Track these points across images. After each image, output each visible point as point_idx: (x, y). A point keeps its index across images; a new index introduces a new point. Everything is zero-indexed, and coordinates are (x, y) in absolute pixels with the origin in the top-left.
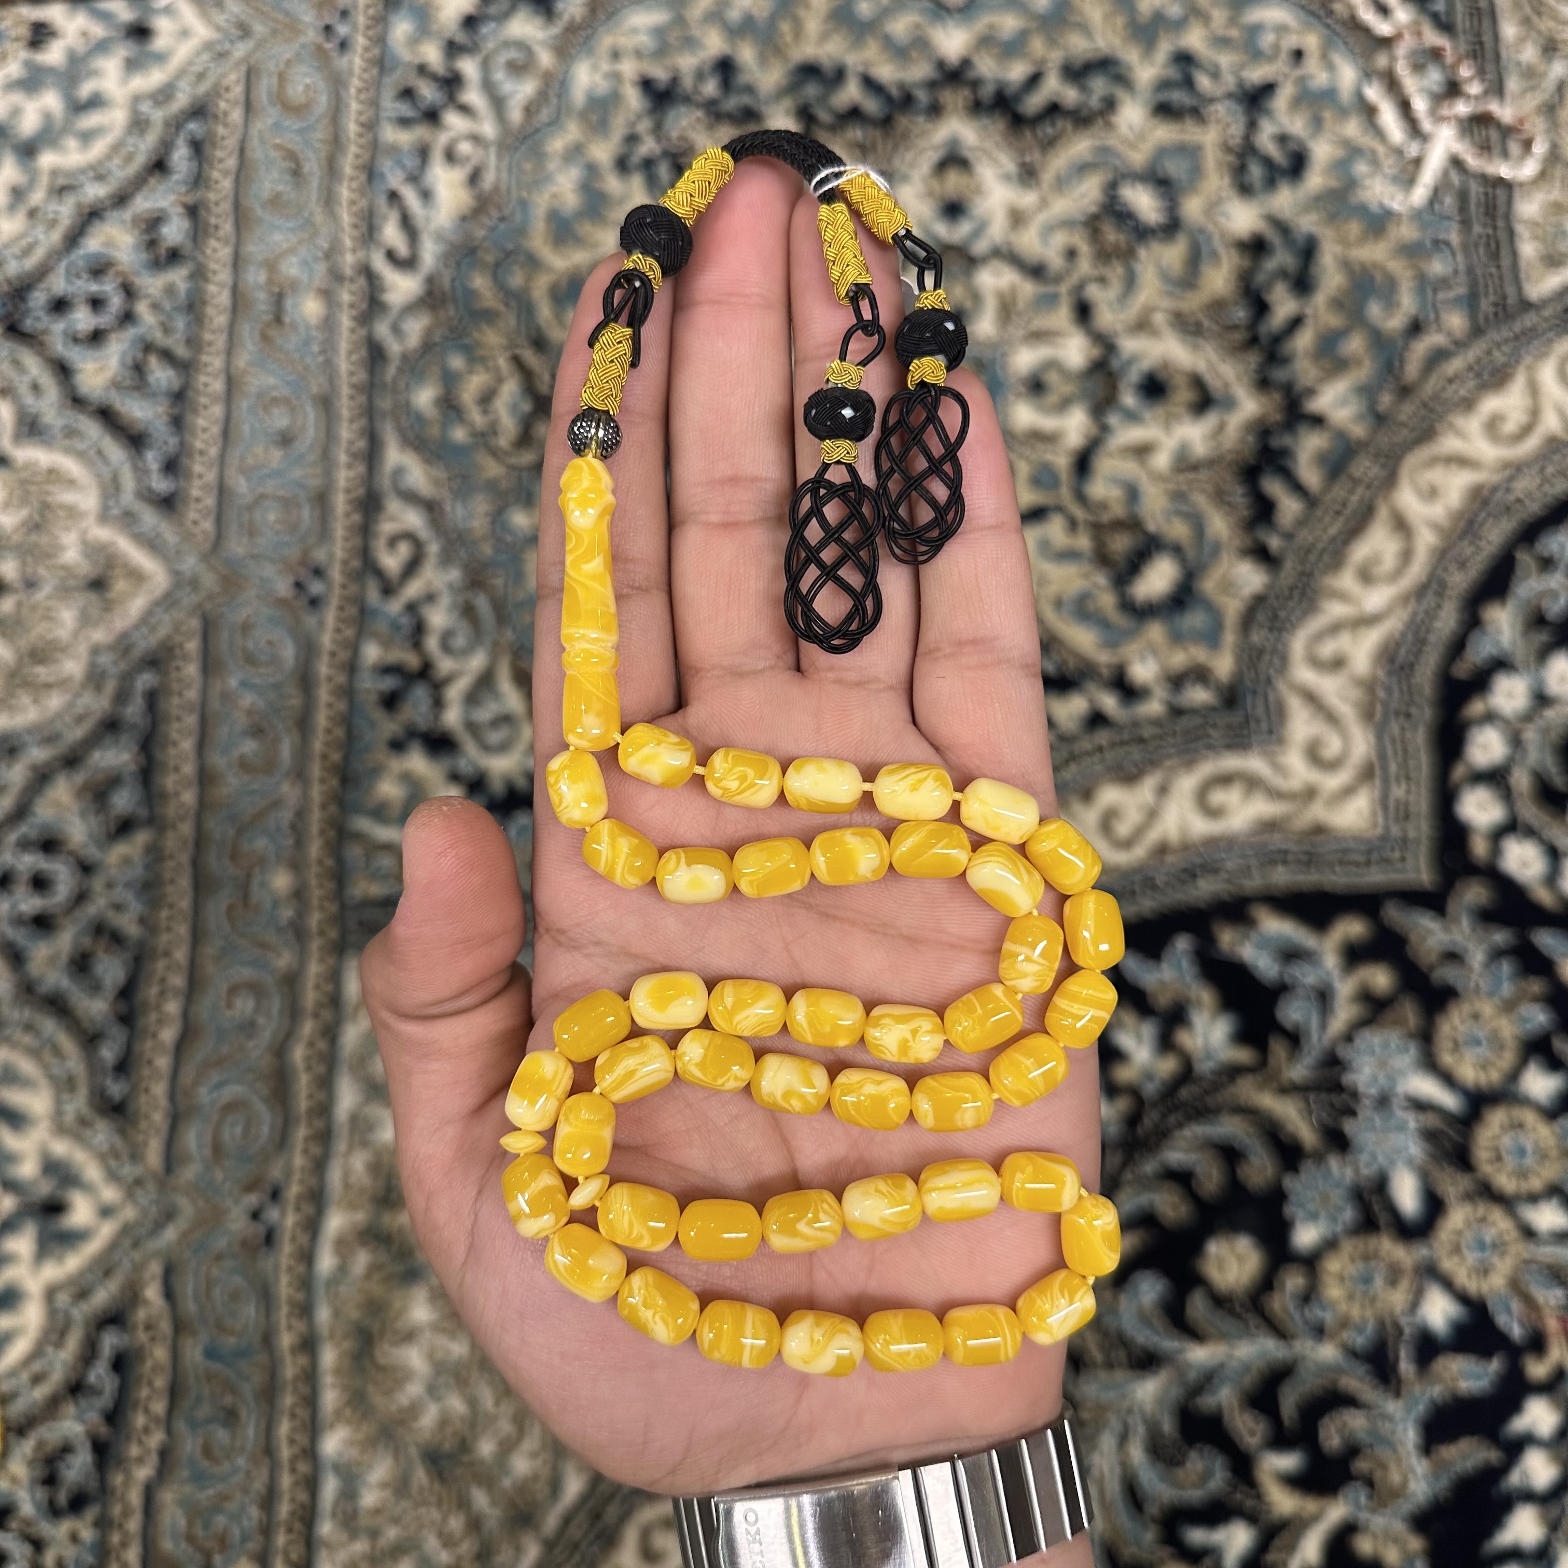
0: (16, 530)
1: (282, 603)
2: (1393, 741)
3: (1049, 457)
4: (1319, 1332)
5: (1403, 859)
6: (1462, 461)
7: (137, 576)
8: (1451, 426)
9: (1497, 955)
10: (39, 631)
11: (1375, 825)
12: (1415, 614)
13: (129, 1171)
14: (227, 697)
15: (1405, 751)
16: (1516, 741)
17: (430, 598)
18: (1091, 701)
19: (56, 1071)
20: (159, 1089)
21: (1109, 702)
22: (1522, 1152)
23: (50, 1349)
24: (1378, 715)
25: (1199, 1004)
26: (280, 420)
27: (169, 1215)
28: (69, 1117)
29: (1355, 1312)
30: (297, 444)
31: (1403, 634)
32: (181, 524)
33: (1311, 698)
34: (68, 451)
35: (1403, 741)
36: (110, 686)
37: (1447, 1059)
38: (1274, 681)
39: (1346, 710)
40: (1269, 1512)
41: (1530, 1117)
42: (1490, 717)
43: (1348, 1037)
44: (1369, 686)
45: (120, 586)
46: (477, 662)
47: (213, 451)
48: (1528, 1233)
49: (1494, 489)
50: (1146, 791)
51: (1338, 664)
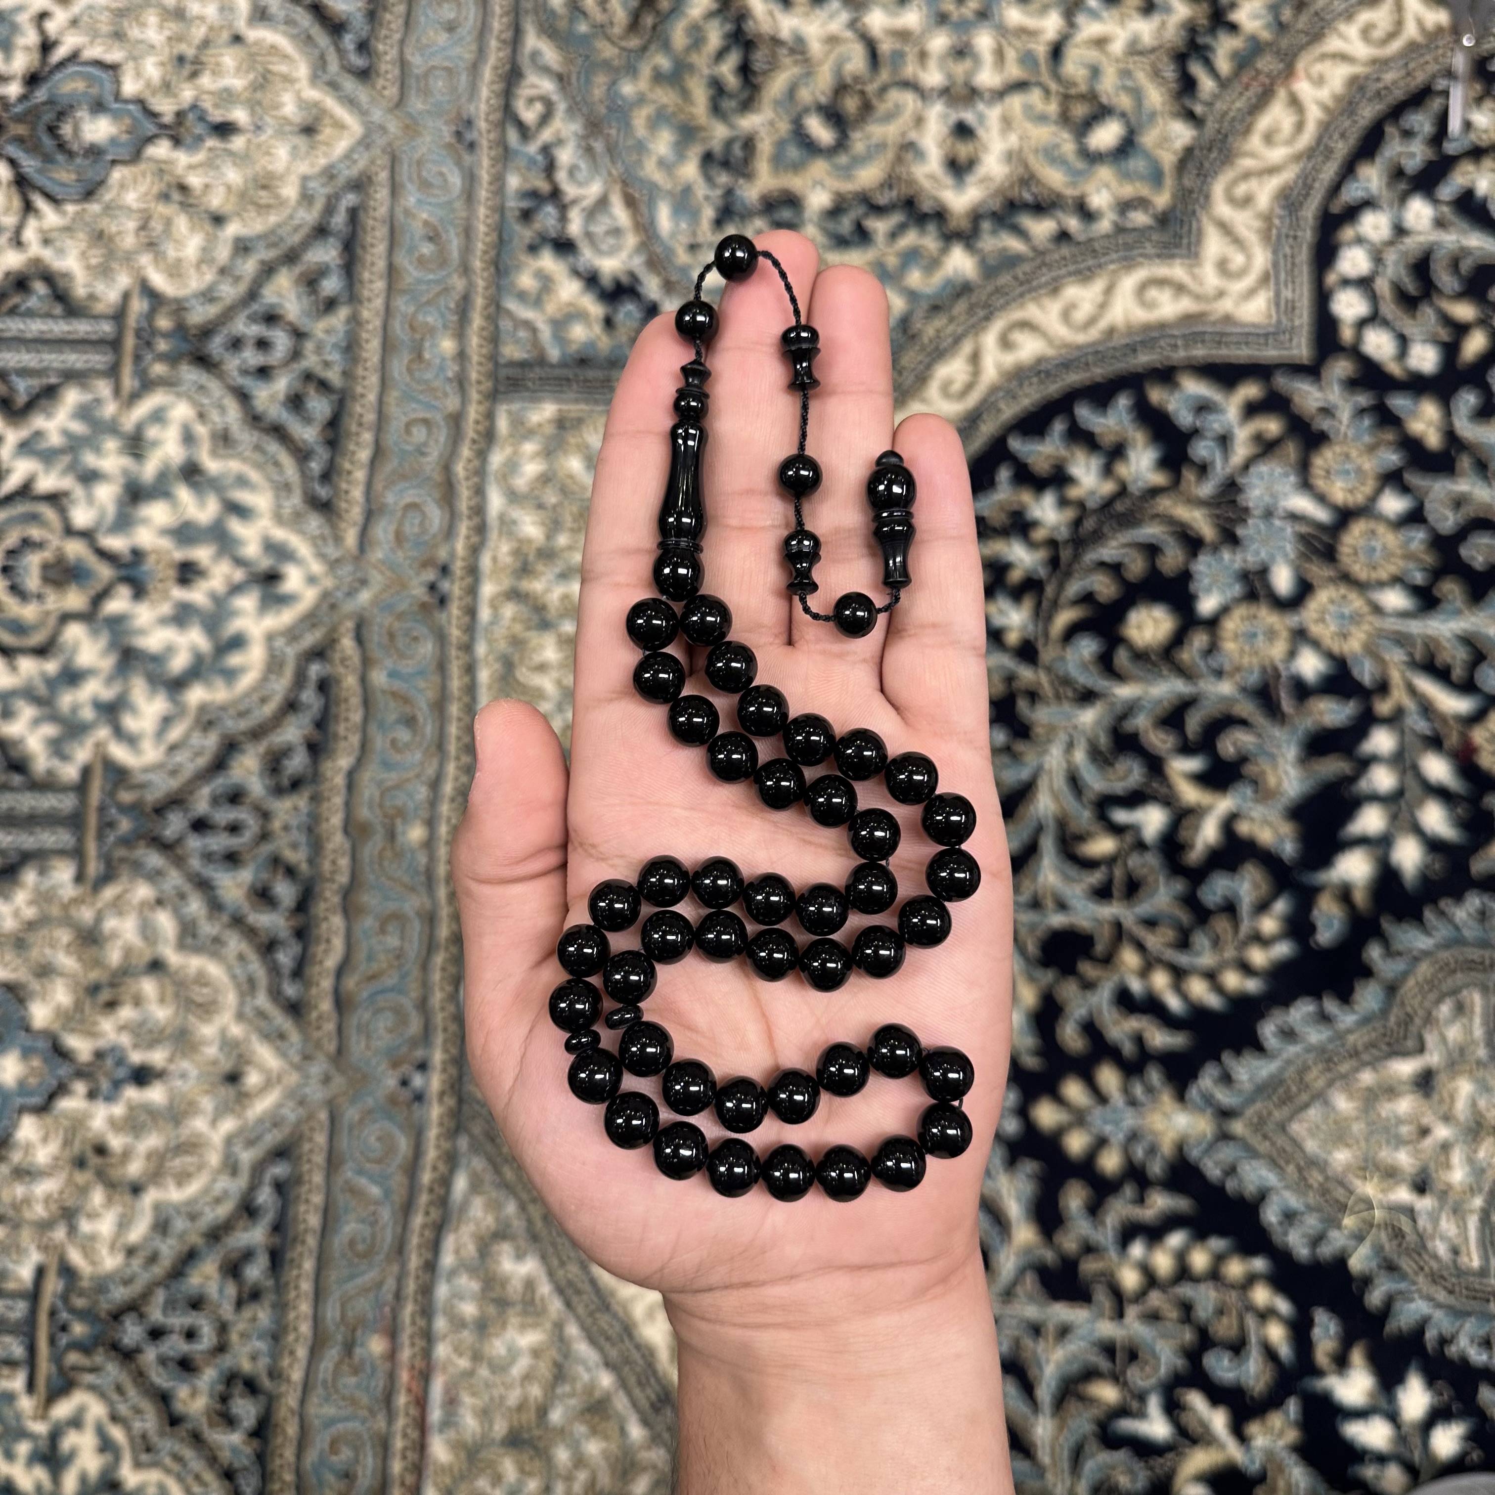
0: (246, 89)
1: (449, 146)
2: (1285, 256)
3: (1032, 46)
4: (1219, 674)
5: (1291, 340)
6: (1343, 57)
7: (340, 126)
8: (1336, 29)
9: (1361, 412)
10: (262, 163)
11: (1270, 316)
12: (1305, 168)
13: (332, 552)
14: (407, 213)
15: (1293, 264)
16: (1377, 258)
17: (560, 142)
18: (1059, 223)
19: (276, 478)
20: (357, 493)
21: (1073, 224)
22: (1374, 549)
23: (273, 677)
24: (1274, 238)
25: (1134, 440)
26: (448, 12)
27: (364, 582)
28: (287, 511)
29: (1246, 660)
30: (459, 30)
31: (1295, 182)
32: (374, 87)
33: (1225, 228)
34: (285, 34)
35: (1293, 257)
36: (319, 205)
37: (1320, 483)
38: (1198, 214)
39: (1251, 237)
40: (1178, 799)
41: (1381, 529)
42: (1360, 240)
43: (1246, 467)
44: (1267, 218)
45: (327, 132)
46: (595, 189)
47: (397, 36)
48: (1377, 609)
49: (1367, 78)
50: (1097, 287)
51: (1247, 201)
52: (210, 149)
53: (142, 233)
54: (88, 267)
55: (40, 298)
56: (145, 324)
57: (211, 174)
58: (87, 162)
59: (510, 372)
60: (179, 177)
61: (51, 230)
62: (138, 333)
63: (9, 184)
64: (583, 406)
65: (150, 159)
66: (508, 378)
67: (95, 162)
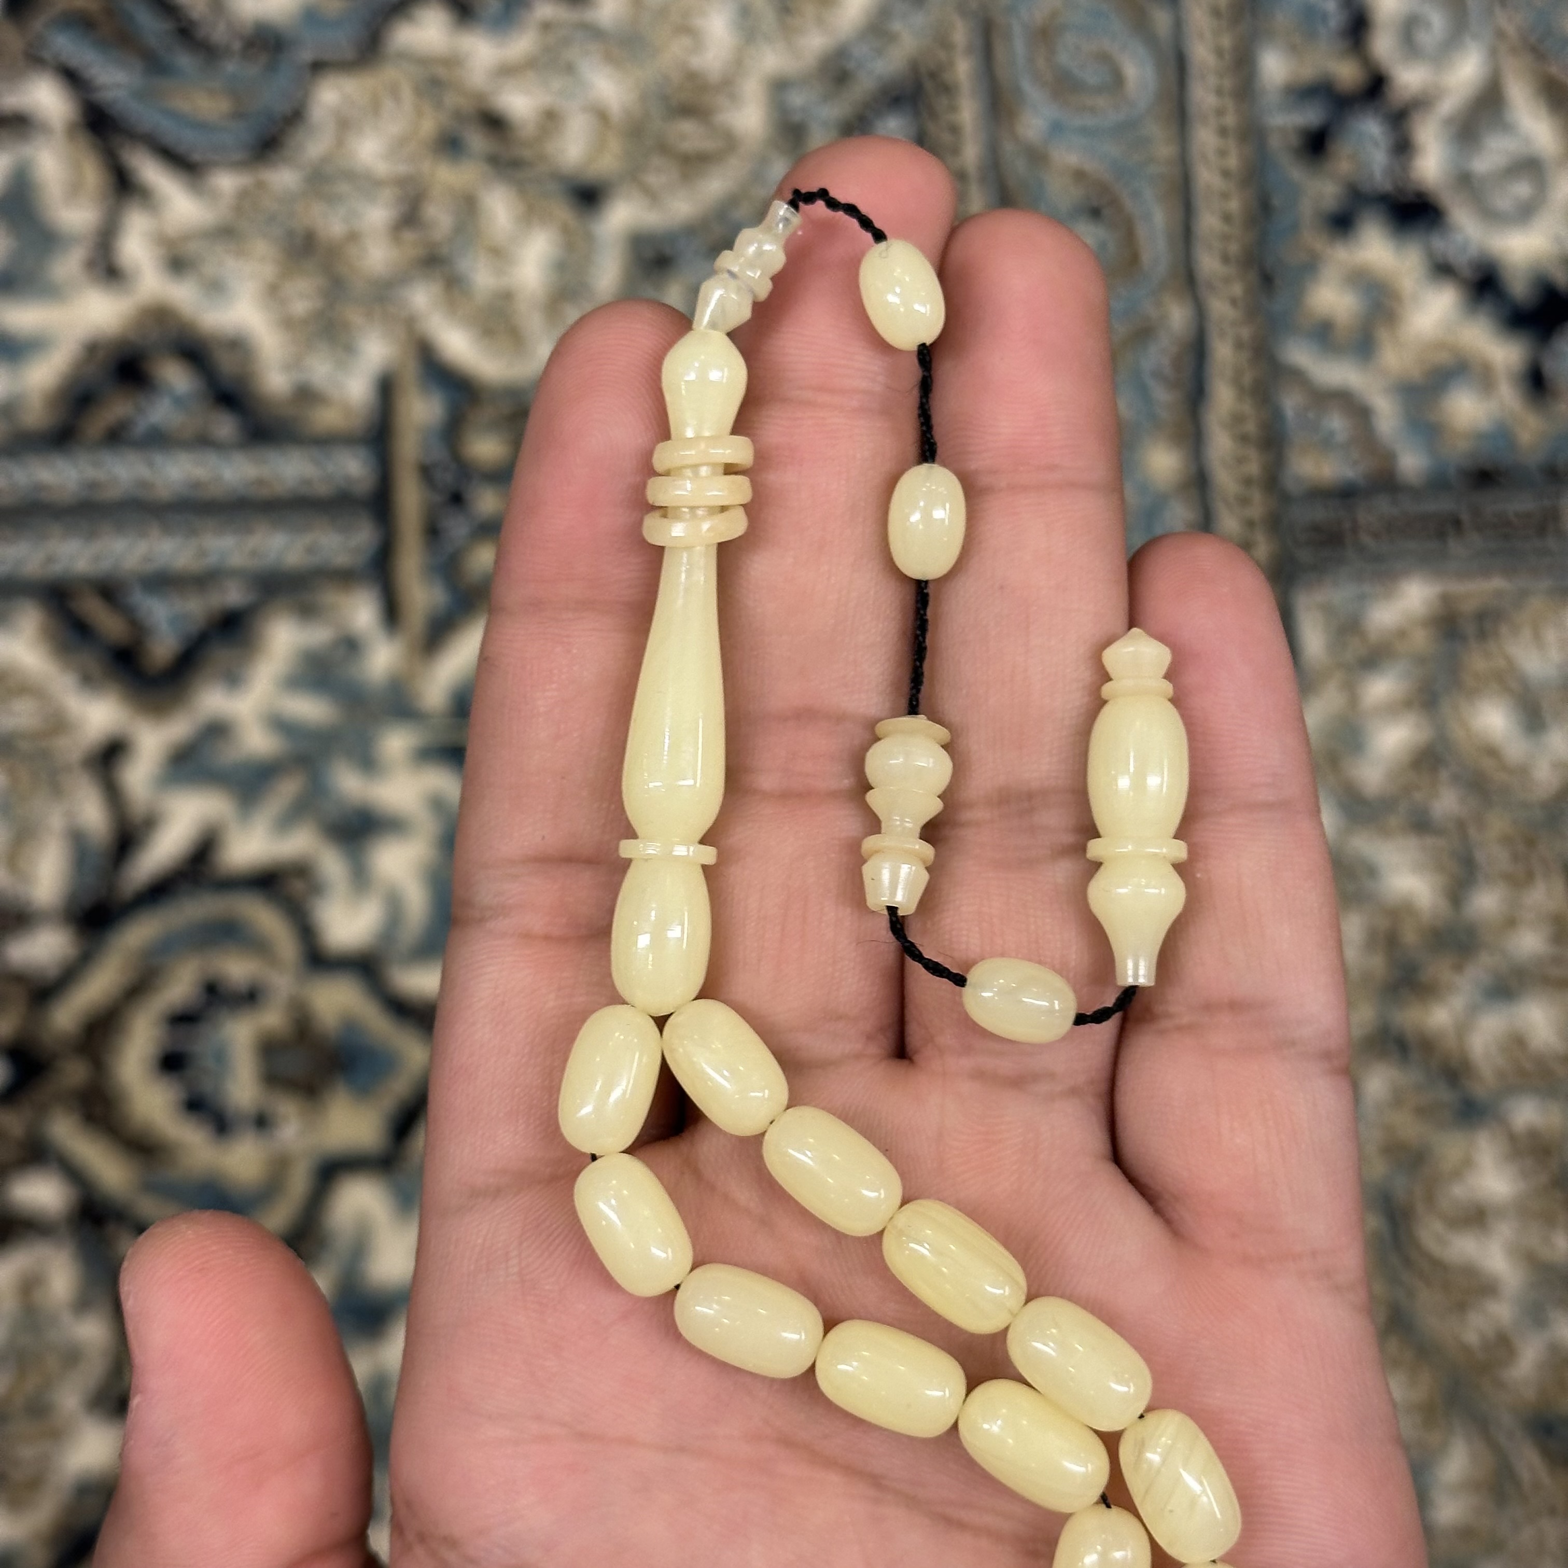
52: (546, 26)
53: (409, 236)
54: (288, 323)
55: (178, 401)
56: (439, 453)
57: (557, 83)
58: (252, 70)
59: (1319, 513)
60: (480, 97)
61: (187, 237)
62: (426, 472)
63: (72, 130)
64: (1497, 583)
65: (407, 56)
66: (1316, 528)
67: (272, 67)
